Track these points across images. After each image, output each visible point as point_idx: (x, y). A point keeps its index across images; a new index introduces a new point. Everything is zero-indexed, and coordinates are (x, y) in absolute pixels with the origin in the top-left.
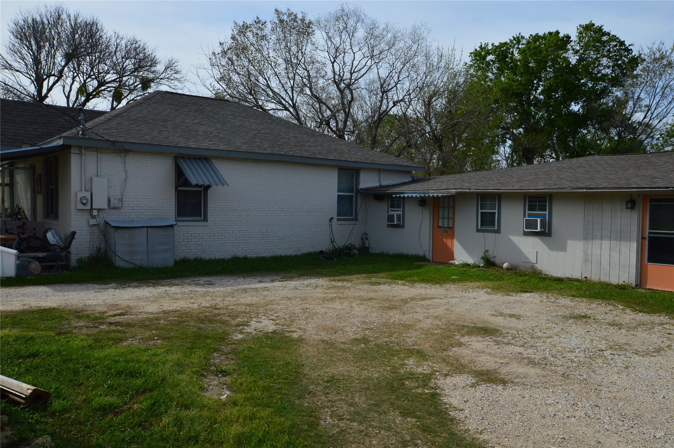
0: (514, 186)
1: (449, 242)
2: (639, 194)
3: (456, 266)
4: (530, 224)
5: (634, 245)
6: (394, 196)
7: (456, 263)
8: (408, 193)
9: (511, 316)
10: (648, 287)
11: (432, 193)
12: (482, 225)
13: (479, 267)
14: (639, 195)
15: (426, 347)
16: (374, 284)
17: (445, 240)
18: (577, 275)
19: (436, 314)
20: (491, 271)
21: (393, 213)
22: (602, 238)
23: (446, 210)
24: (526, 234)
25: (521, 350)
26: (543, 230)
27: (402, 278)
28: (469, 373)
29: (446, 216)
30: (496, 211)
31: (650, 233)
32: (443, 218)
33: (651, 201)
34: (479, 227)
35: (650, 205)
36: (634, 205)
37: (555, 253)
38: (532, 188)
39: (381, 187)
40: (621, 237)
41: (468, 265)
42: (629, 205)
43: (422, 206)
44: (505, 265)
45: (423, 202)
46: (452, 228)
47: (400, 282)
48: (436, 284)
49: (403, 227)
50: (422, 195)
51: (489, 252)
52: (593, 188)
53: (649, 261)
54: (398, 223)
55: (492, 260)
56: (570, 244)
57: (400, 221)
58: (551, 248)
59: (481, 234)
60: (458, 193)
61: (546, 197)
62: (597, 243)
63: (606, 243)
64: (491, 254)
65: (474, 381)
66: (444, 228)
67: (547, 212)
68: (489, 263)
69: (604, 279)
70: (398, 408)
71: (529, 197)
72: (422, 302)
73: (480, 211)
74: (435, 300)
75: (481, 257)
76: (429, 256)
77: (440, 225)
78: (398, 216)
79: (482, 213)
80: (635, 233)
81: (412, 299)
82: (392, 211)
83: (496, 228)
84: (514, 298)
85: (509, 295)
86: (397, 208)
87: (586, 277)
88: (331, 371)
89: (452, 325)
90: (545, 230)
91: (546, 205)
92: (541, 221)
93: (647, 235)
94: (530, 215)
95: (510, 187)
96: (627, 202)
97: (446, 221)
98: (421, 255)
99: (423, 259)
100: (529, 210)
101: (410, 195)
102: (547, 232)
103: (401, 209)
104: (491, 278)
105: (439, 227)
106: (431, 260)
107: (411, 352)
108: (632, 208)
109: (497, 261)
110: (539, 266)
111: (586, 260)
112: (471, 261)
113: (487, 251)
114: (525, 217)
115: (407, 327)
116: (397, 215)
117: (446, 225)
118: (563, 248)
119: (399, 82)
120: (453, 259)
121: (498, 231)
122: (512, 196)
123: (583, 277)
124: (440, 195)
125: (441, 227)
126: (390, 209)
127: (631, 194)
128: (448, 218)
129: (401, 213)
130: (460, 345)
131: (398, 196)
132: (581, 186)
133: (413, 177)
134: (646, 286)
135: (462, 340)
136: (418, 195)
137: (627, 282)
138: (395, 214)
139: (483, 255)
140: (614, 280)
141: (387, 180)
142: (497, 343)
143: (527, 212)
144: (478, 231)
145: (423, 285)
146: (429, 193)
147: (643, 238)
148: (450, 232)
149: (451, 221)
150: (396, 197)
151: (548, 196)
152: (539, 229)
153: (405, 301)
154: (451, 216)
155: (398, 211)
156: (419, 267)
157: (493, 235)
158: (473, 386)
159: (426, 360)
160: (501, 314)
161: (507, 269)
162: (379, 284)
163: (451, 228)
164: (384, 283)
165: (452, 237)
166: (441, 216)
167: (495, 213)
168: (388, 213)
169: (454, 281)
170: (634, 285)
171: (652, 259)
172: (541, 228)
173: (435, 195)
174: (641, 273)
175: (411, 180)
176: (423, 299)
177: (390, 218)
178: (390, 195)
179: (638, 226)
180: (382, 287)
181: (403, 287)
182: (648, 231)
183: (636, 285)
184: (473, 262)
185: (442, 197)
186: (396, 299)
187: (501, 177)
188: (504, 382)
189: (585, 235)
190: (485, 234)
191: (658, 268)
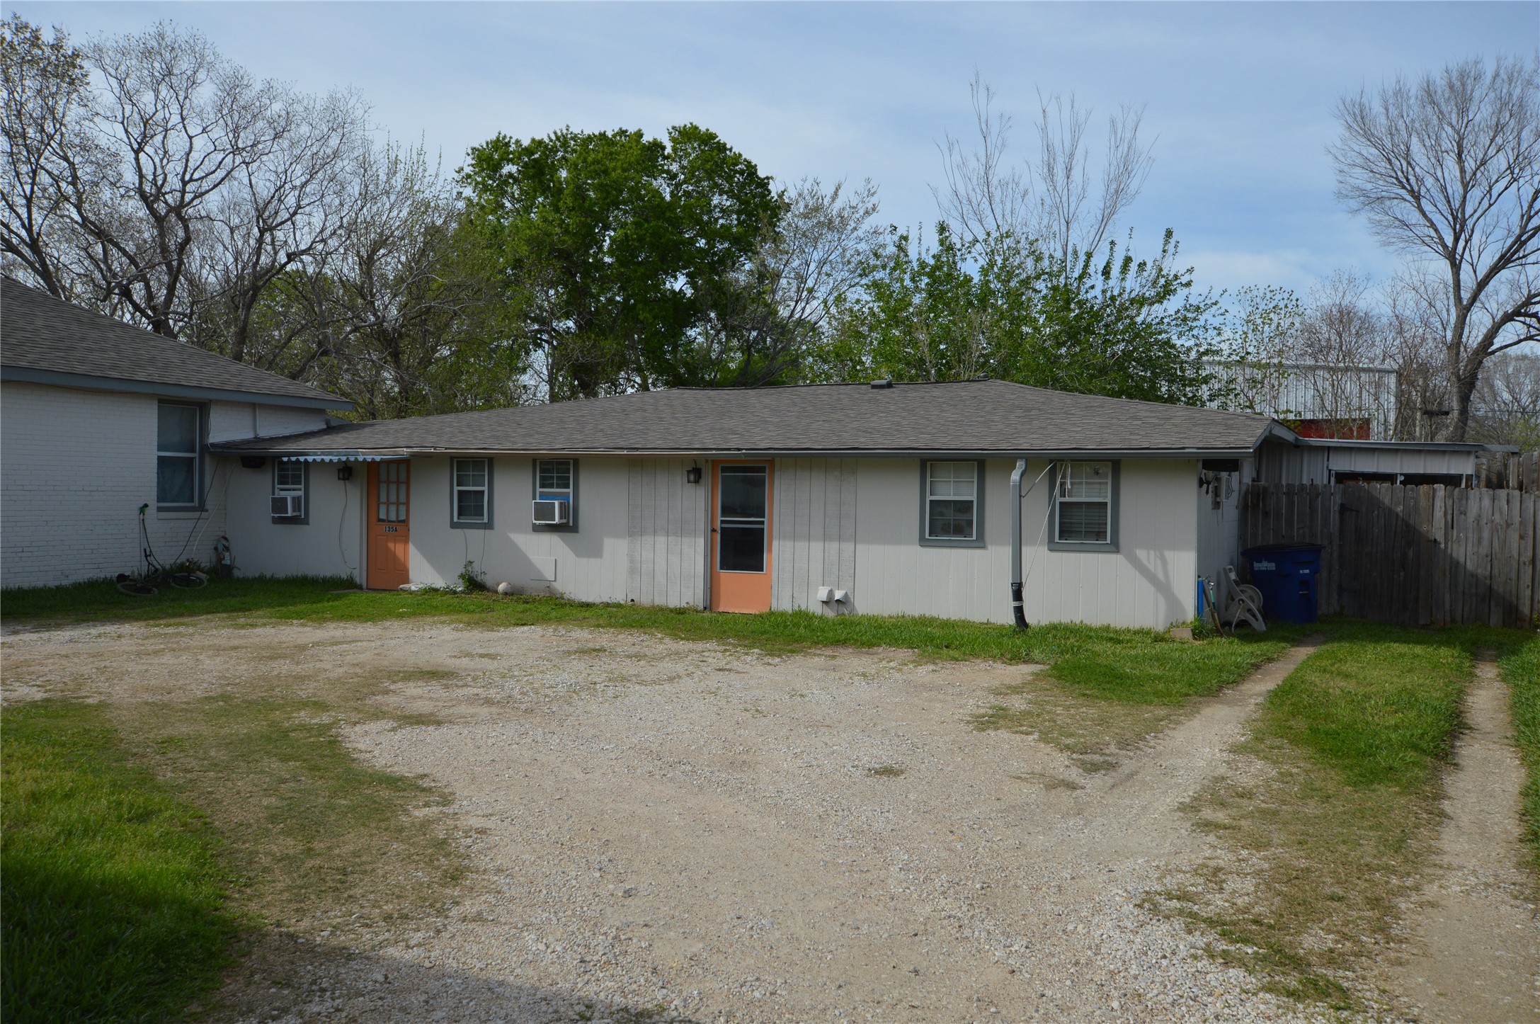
0: (515, 443)
1: (398, 549)
2: (707, 459)
3: (411, 593)
4: (543, 511)
5: (701, 542)
6: (285, 459)
7: (413, 588)
8: (315, 454)
9: (482, 656)
10: (721, 609)
11: (364, 454)
12: (460, 514)
13: (455, 592)
14: (707, 461)
15: (331, 698)
16: (243, 627)
17: (391, 545)
18: (619, 595)
19: (355, 662)
20: (476, 597)
21: (283, 494)
22: (655, 532)
23: (393, 488)
24: (536, 529)
25: (480, 691)
26: (564, 521)
27: (300, 616)
28: (390, 718)
29: (393, 498)
30: (485, 488)
31: (722, 522)
32: (388, 503)
33: (724, 470)
34: (455, 519)
35: (723, 477)
36: (700, 477)
37: (584, 561)
38: (545, 447)
39: (257, 440)
40: (682, 530)
41: (436, 590)
42: (692, 477)
43: (344, 479)
44: (502, 587)
45: (346, 471)
46: (405, 522)
47: (295, 622)
48: (366, 622)
49: (305, 521)
50: (344, 459)
51: (474, 565)
52: (637, 449)
53: (722, 568)
54: (295, 514)
55: (479, 579)
56: (609, 544)
57: (300, 511)
58: (578, 554)
59: (459, 532)
60: (414, 455)
61: (568, 463)
62: (648, 539)
63: (661, 540)
64: (476, 568)
65: (395, 725)
66: (390, 521)
67: (570, 490)
68: (474, 585)
69: (659, 601)
70: (275, 755)
71: (541, 462)
72: (335, 648)
73: (456, 489)
74: (359, 644)
75: (459, 574)
76: (360, 578)
77: (383, 516)
78: (296, 501)
79: (459, 492)
80: (701, 526)
81: (316, 644)
82: (282, 490)
83: (486, 520)
84: (500, 634)
85: (493, 631)
86: (293, 483)
87: (632, 600)
88: (166, 732)
89: (380, 671)
90: (568, 522)
91: (568, 478)
92: (561, 504)
93: (718, 526)
94: (542, 496)
95: (509, 445)
96: (689, 472)
97: (393, 508)
98: (344, 576)
99: (348, 585)
100: (542, 486)
101: (318, 458)
102: (571, 524)
103: (302, 486)
104: (472, 608)
105: (380, 520)
106: (365, 586)
107: (304, 704)
108: (697, 481)
109: (488, 581)
110: (559, 587)
111: (632, 571)
112: (439, 583)
113: (470, 563)
114: (534, 498)
115: (300, 678)
116: (294, 499)
117: (393, 517)
118: (596, 552)
119: (299, 211)
120: (407, 581)
121: (489, 526)
122: (513, 461)
123: (629, 600)
124: (378, 458)
125: (383, 521)
126: (277, 486)
127: (695, 459)
128: (398, 504)
129: (301, 493)
130: (387, 692)
131: (293, 459)
132: (623, 444)
133: (327, 422)
134: (718, 607)
135: (392, 687)
136: (335, 459)
137: (691, 604)
138: (289, 495)
139: (464, 570)
140: (674, 602)
141: (271, 427)
142: (447, 687)
143: (539, 490)
144: (454, 525)
145: (342, 625)
146: (357, 454)
147: (714, 530)
148: (400, 528)
149: (403, 509)
150: (290, 461)
151: (572, 462)
152: (557, 521)
153: (302, 648)
154: (403, 499)
155: (294, 490)
156: (338, 598)
157: (481, 532)
158: (393, 729)
159: (328, 711)
160: (469, 655)
161: (506, 594)
162: (253, 626)
163: (403, 521)
164: (264, 625)
165: (406, 539)
166: (383, 498)
167: (483, 492)
168: (273, 494)
169: (401, 616)
170: (701, 607)
171: (725, 565)
172: (561, 518)
173: (369, 458)
174: (711, 588)
175: (325, 427)
176: (337, 643)
177: (279, 505)
178: (276, 458)
179: (706, 510)
180: (259, 631)
181: (300, 629)
182: (719, 518)
183: (705, 608)
184: (444, 585)
185: (382, 461)
186: (284, 645)
187: (501, 425)
188: (439, 723)
189: (635, 529)
190: (467, 531)
191: (732, 579)
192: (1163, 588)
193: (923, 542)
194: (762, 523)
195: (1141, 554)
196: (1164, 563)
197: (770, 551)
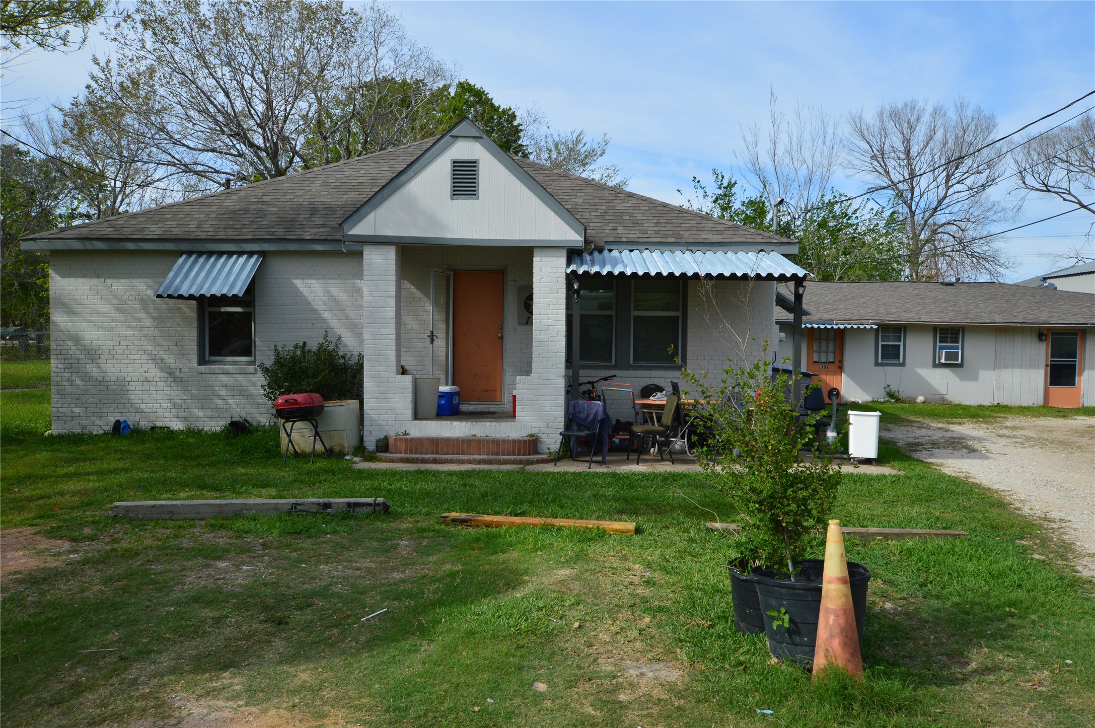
1: (830, 378)
2: (1049, 329)
4: (950, 356)
5: (1042, 372)
10: (1052, 405)
12: (883, 358)
14: (1045, 330)
17: (825, 377)
18: (988, 402)
22: (1013, 367)
23: (824, 342)
24: (935, 366)
29: (824, 349)
30: (902, 344)
31: (1051, 361)
32: (820, 352)
33: (1053, 334)
34: (880, 361)
35: (1052, 338)
36: (1044, 338)
37: (966, 383)
40: (1031, 366)
42: (1039, 338)
44: (920, 399)
46: (839, 363)
51: (891, 387)
53: (1051, 385)
55: (898, 395)
56: (982, 374)
58: (962, 379)
59: (880, 368)
61: (958, 330)
62: (1010, 371)
63: (1018, 371)
64: (894, 388)
66: (822, 363)
67: (959, 345)
68: (897, 398)
69: (1016, 403)
71: (940, 329)
73: (880, 344)
75: (884, 393)
77: (815, 359)
79: (882, 345)
80: (1043, 363)
83: (901, 361)
87: (999, 403)
91: (958, 337)
93: (1049, 363)
94: (941, 348)
96: (1038, 335)
97: (824, 355)
100: (940, 342)
102: (958, 363)
105: (815, 362)
108: (1041, 340)
109: (907, 396)
110: (949, 397)
111: (999, 388)
113: (889, 386)
114: (935, 349)
117: (824, 360)
118: (975, 378)
121: (903, 364)
122: (919, 328)
123: (996, 403)
125: (817, 362)
127: (1039, 328)
128: (834, 352)
134: (1050, 404)
137: (1037, 403)
140: (1025, 404)
143: (938, 344)
144: (877, 364)
147: (1047, 365)
148: (834, 367)
151: (961, 329)
152: (960, 361)
154: (831, 349)
157: (896, 368)
161: (925, 403)
163: (837, 363)
165: (839, 374)
166: (816, 349)
167: (899, 345)
170: (1042, 404)
171: (1053, 383)
174: (1046, 395)
179: (1044, 355)
182: (1050, 359)
183: (1044, 404)
184: (869, 399)
189: (997, 365)
190: (886, 368)
191: (1057, 390)
194: (1075, 361)
197: (1080, 375)
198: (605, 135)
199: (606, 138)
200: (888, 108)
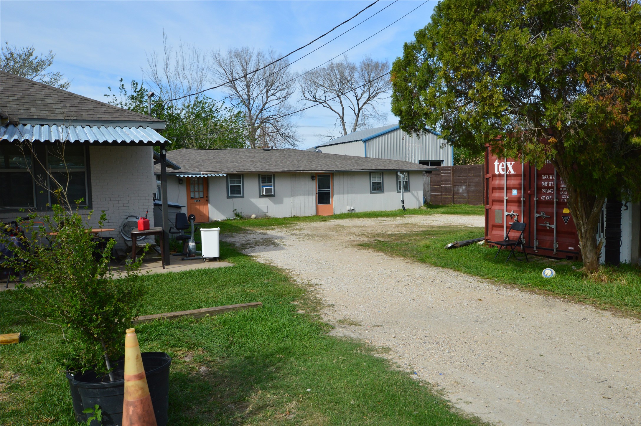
1: (203, 208)
2: (316, 174)
4: (267, 191)
5: (315, 197)
12: (231, 193)
17: (198, 207)
22: (300, 195)
23: (196, 186)
24: (260, 197)
29: (197, 190)
30: (241, 185)
33: (319, 176)
34: (230, 195)
35: (318, 178)
37: (277, 205)
38: (263, 170)
40: (308, 194)
42: (314, 178)
43: (181, 183)
44: (253, 216)
45: (181, 181)
51: (237, 210)
53: (319, 204)
55: (241, 215)
56: (285, 200)
58: (275, 203)
59: (230, 199)
61: (271, 175)
62: (298, 197)
63: (303, 197)
64: (239, 211)
66: (196, 198)
67: (273, 184)
68: (239, 217)
69: (302, 215)
71: (262, 176)
73: (229, 185)
75: (233, 214)
77: (192, 196)
79: (231, 186)
80: (315, 193)
83: (242, 195)
91: (271, 180)
93: (317, 192)
94: (263, 186)
96: (312, 177)
97: (197, 193)
100: (262, 183)
102: (272, 194)
105: (192, 198)
108: (313, 180)
109: (246, 215)
110: (268, 214)
111: (294, 207)
113: (235, 210)
114: (260, 187)
117: (197, 196)
118: (281, 202)
121: (243, 197)
122: (252, 175)
123: (293, 216)
127: (312, 173)
128: (199, 192)
134: (319, 214)
137: (313, 214)
140: (307, 215)
144: (228, 197)
147: (316, 193)
148: (205, 200)
149: (201, 193)
151: (273, 175)
154: (201, 190)
157: (239, 199)
161: (256, 218)
163: (205, 197)
165: (206, 204)
166: (192, 190)
170: (315, 214)
171: (320, 202)
174: (317, 210)
179: (315, 188)
182: (318, 190)
184: (225, 218)
189: (292, 194)
190: (233, 199)
191: (322, 206)
192: (418, 199)
193: (371, 193)
194: (330, 190)
195: (413, 192)
196: (418, 194)
197: (332, 197)
198: (51, 52)
199: (51, 54)
200: (233, 51)
